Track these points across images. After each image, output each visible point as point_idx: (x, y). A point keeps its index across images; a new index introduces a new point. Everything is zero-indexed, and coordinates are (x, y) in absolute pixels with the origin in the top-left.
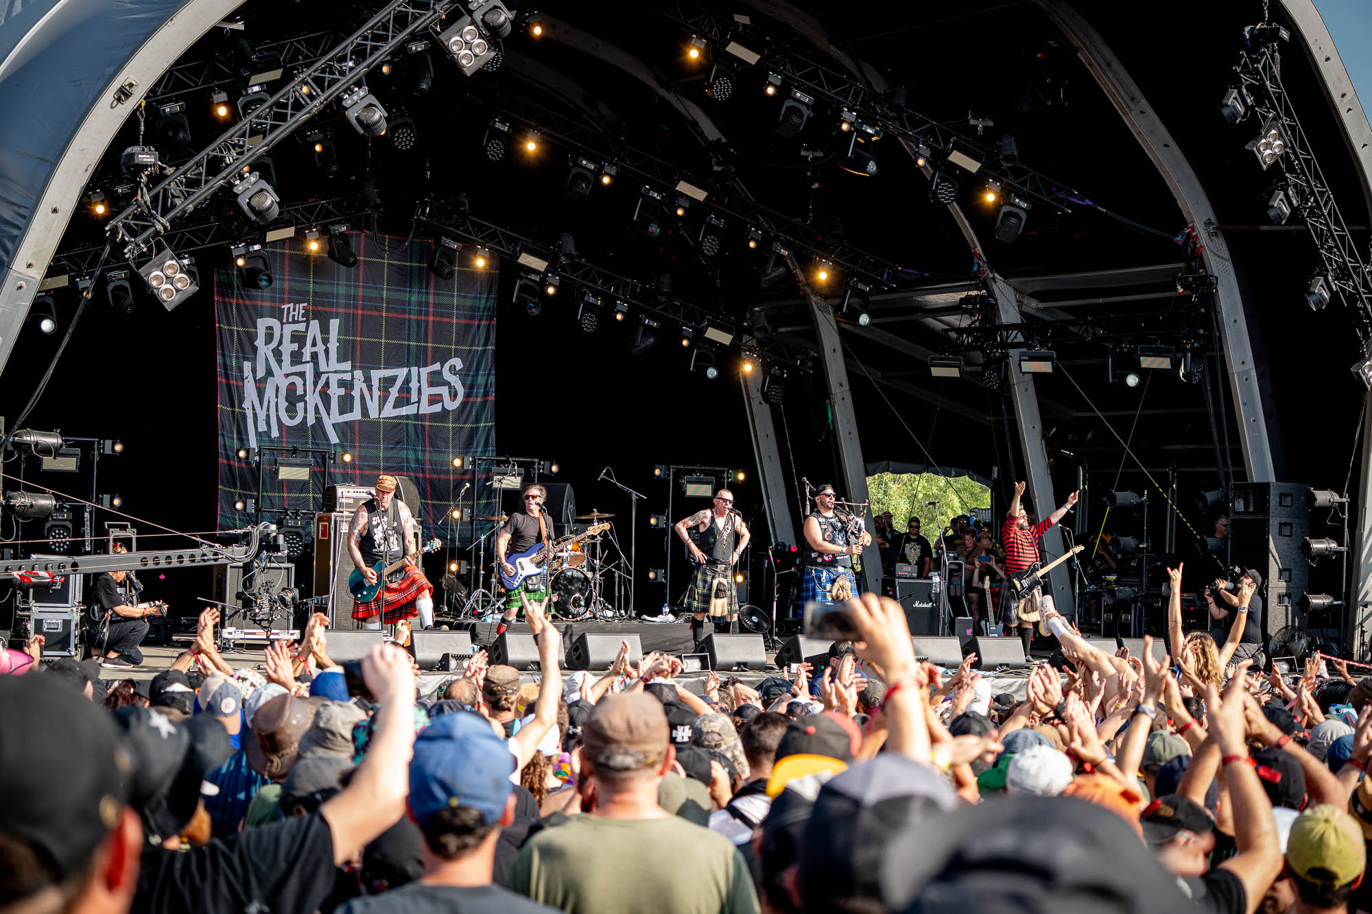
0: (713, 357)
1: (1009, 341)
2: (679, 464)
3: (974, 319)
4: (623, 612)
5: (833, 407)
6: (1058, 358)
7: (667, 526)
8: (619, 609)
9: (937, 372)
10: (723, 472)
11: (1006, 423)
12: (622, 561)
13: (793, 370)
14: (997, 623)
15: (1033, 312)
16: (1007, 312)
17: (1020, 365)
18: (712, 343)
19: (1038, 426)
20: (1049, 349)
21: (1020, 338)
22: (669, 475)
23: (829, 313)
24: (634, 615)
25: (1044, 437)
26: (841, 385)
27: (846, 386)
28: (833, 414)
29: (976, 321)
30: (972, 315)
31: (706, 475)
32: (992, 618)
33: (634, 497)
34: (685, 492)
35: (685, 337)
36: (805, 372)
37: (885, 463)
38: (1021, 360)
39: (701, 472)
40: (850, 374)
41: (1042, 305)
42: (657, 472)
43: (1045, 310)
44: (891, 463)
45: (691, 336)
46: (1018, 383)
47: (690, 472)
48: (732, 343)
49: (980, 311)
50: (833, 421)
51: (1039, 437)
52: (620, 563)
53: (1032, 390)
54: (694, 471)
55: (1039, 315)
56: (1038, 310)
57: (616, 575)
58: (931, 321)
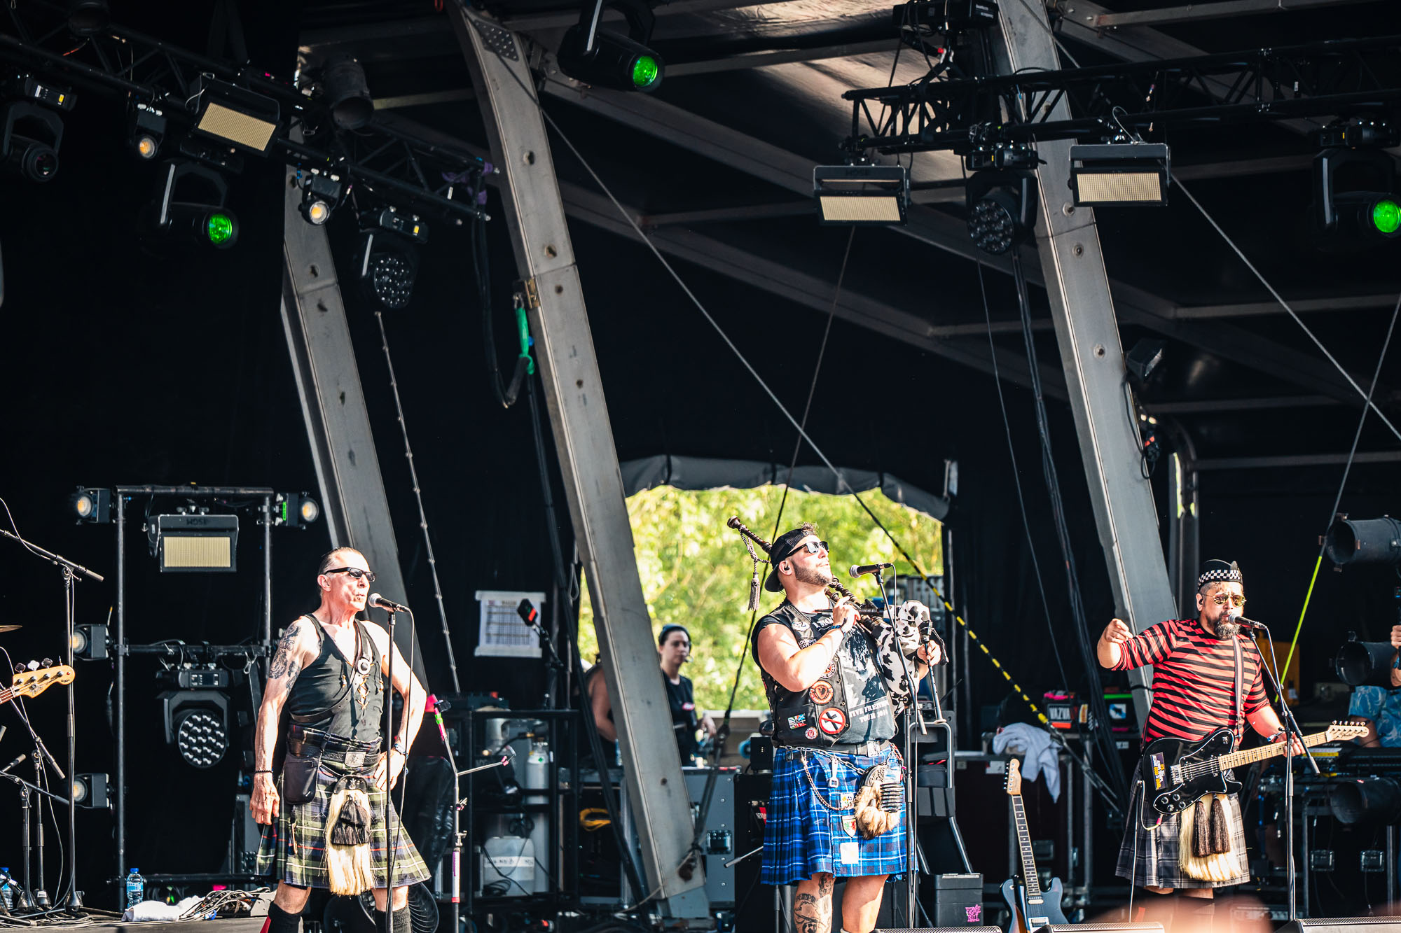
0: (223, 188)
1: (1037, 120)
2: (140, 482)
3: (934, 62)
4: (43, 894)
5: (531, 311)
6: (1175, 163)
7: (114, 653)
8: (35, 886)
9: (836, 209)
10: (260, 500)
11: (1029, 341)
12: (38, 755)
13: (435, 216)
14: (1044, 888)
15: (1091, 39)
16: (1021, 41)
17: (1073, 185)
18: (219, 144)
19: (1114, 350)
20: (1147, 137)
21: (1062, 112)
22: (114, 514)
23: (513, 56)
24: (77, 903)
25: (1130, 377)
26: (552, 252)
27: (566, 256)
28: (534, 331)
29: (939, 68)
30: (931, 52)
31: (215, 509)
32: (1032, 876)
33: (69, 577)
34: (159, 559)
35: (143, 133)
36: (467, 218)
37: (659, 461)
38: (1074, 172)
39: (201, 501)
40: (576, 228)
41: (1111, 20)
42: (84, 506)
43: (1121, 32)
44: (675, 461)
45: (161, 129)
46: (1057, 234)
47: (170, 504)
48: (272, 143)
49: (950, 40)
50: (532, 351)
51: (1118, 377)
52: (30, 762)
53: (1094, 252)
54: (182, 501)
55: (1106, 45)
56: (1103, 31)
57: (25, 794)
58: (793, 72)
